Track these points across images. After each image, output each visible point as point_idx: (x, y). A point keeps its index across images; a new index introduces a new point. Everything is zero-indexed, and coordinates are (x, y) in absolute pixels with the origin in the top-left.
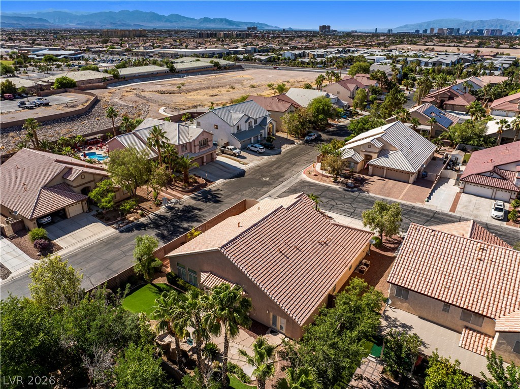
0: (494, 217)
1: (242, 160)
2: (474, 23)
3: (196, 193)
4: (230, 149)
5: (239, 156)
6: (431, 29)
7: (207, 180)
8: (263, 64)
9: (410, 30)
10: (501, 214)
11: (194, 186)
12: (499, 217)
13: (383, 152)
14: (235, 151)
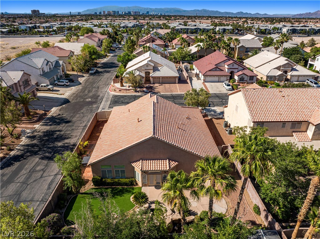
0: (228, 89)
1: (57, 92)
2: (125, 8)
3: (43, 121)
4: (44, 86)
5: (53, 90)
6: (103, 11)
7: (45, 111)
8: (5, 35)
9: (91, 12)
10: (231, 87)
11: (37, 117)
12: (230, 89)
13: (155, 69)
14: (48, 87)
